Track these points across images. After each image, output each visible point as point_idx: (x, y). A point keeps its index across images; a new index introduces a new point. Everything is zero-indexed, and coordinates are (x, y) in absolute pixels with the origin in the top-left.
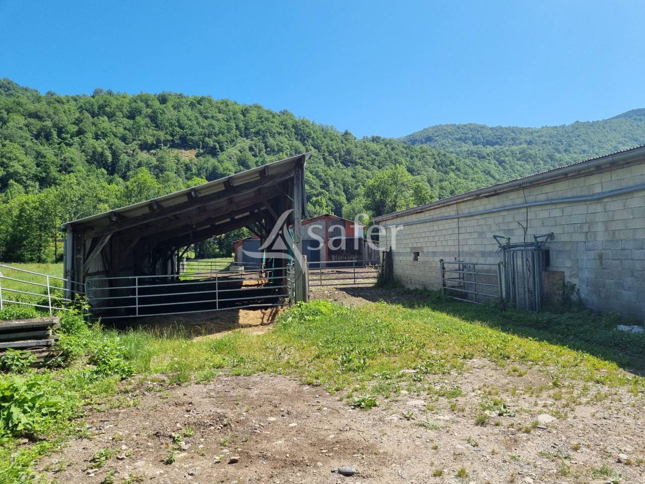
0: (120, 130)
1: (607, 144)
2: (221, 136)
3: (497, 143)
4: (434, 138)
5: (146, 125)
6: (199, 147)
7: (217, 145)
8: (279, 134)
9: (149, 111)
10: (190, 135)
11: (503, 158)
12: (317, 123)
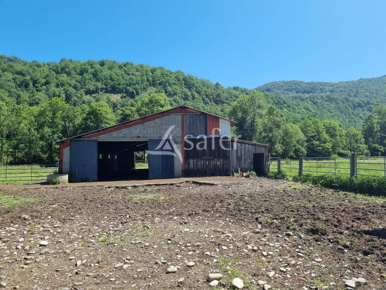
0: (73, 82)
1: (381, 92)
2: (137, 85)
3: (311, 92)
4: (272, 89)
5: (90, 79)
6: (123, 93)
7: (135, 91)
8: (175, 84)
9: (93, 70)
10: (118, 85)
11: (316, 101)
12: (199, 78)
